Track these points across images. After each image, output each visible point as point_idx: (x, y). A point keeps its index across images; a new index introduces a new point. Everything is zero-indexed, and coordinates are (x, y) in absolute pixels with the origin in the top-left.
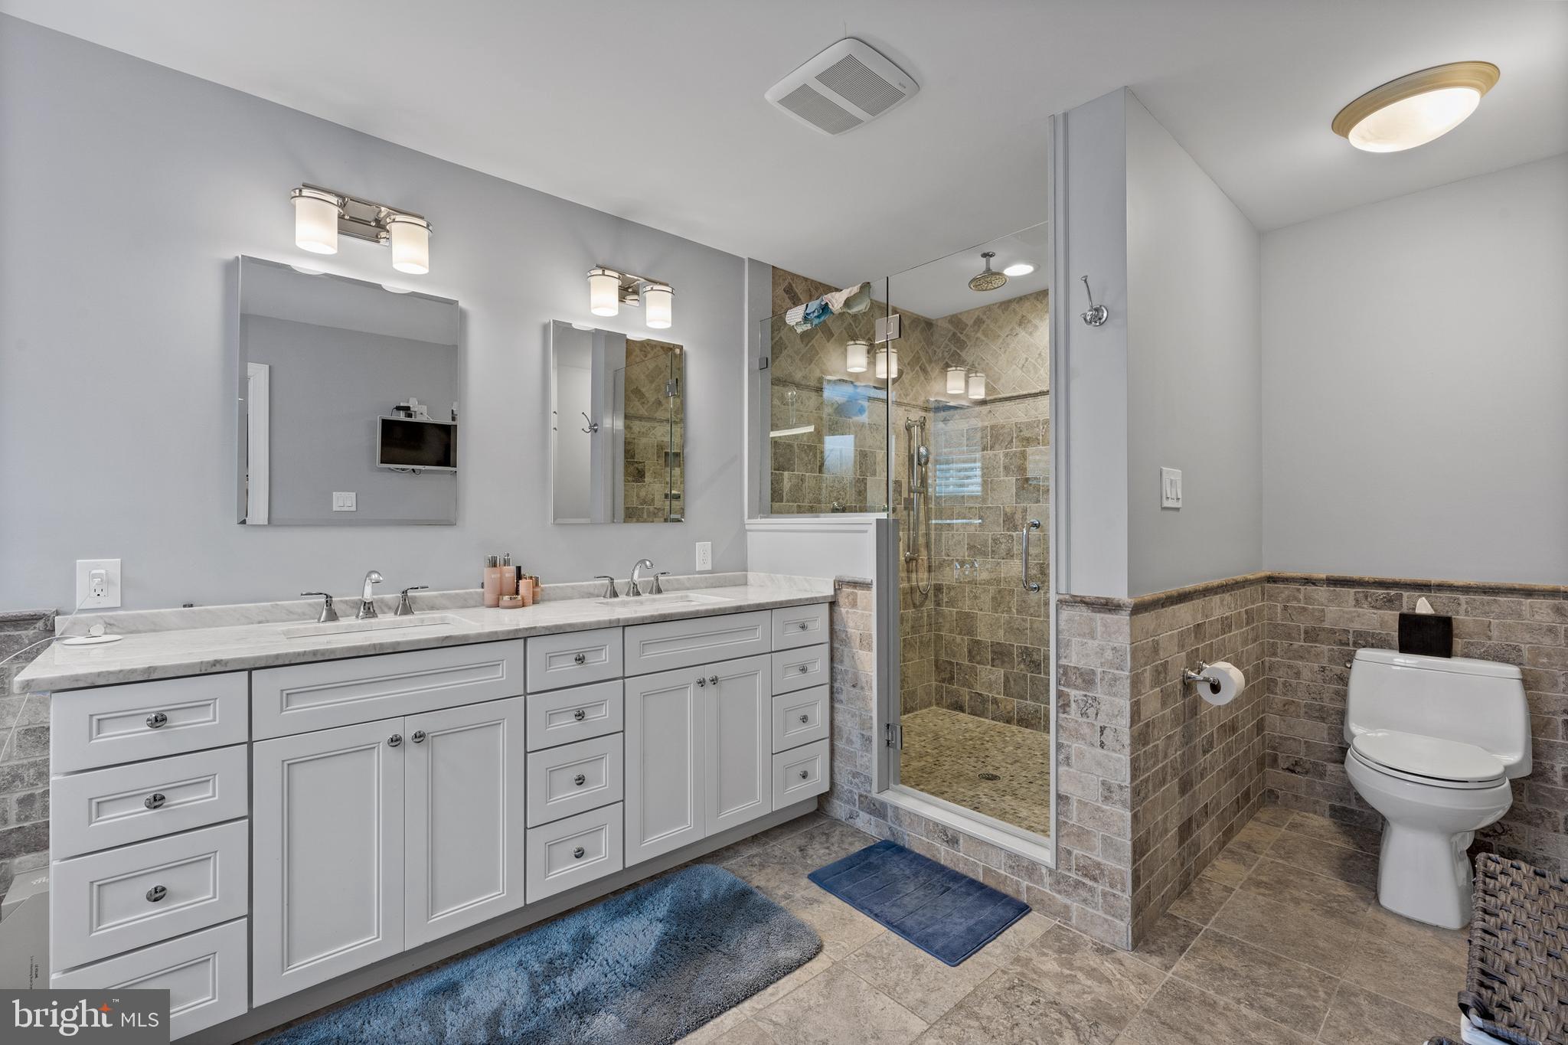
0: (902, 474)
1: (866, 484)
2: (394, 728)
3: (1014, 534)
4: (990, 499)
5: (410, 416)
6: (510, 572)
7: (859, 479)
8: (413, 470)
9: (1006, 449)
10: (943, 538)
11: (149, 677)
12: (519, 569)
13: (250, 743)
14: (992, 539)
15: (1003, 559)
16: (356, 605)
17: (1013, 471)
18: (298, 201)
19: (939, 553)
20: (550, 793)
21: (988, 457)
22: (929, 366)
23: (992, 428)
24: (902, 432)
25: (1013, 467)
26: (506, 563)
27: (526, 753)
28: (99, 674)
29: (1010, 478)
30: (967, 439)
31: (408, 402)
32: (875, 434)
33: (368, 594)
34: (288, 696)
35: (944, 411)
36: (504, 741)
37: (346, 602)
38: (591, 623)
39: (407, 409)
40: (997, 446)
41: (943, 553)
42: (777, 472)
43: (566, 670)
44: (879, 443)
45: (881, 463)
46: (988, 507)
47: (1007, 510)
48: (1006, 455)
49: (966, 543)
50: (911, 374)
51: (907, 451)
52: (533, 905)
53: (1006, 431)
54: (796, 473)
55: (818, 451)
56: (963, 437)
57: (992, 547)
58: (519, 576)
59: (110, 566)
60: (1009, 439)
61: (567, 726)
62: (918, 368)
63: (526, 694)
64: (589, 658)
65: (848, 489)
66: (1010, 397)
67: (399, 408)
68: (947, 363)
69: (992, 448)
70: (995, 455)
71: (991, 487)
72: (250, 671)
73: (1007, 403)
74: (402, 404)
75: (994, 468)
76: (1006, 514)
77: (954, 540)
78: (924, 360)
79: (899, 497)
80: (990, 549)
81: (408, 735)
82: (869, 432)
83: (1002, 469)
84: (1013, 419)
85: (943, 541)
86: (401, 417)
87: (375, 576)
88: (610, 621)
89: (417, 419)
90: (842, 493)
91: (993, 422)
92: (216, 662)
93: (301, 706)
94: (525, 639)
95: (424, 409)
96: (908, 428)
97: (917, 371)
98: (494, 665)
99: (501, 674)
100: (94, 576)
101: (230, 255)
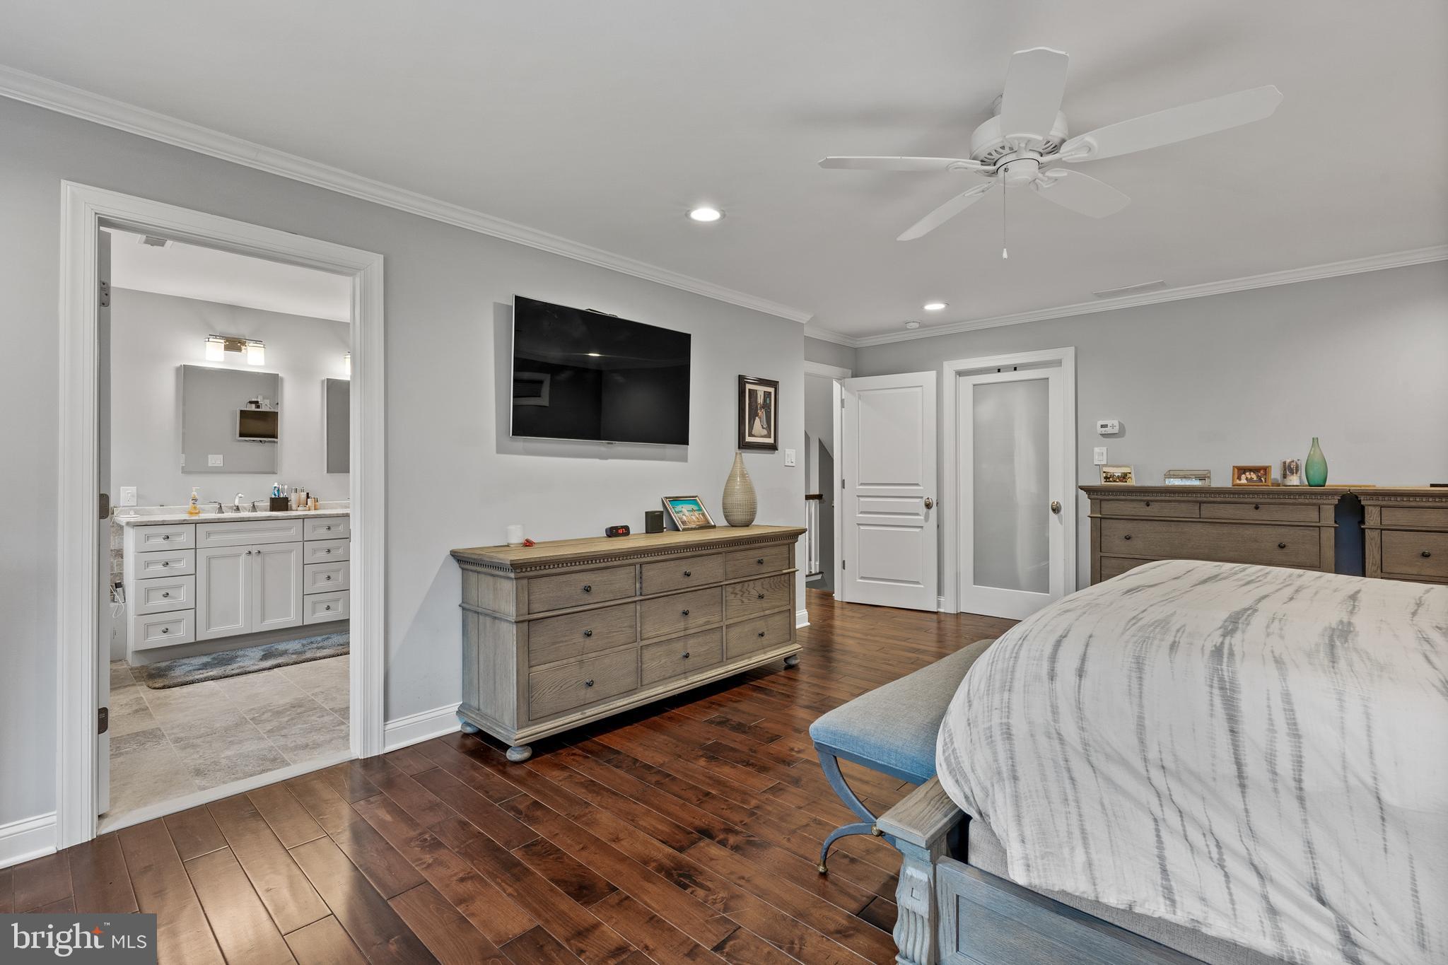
2: (250, 548)
5: (258, 407)
6: (304, 495)
8: (261, 441)
11: (163, 524)
12: (308, 494)
13: (196, 549)
16: (231, 508)
18: (207, 343)
20: (314, 583)
26: (302, 491)
27: (304, 565)
28: (149, 521)
31: (257, 398)
33: (237, 503)
34: (209, 534)
36: (294, 558)
37: (227, 507)
38: (333, 514)
39: (256, 403)
43: (323, 533)
52: (306, 626)
58: (308, 497)
59: (133, 489)
61: (322, 556)
63: (304, 541)
64: (332, 528)
67: (251, 402)
72: (196, 524)
74: (253, 400)
81: (254, 551)
86: (253, 408)
87: (240, 495)
88: (343, 514)
89: (263, 409)
92: (184, 520)
93: (213, 538)
94: (303, 519)
95: (267, 402)
98: (290, 529)
99: (293, 532)
100: (128, 493)
101: (178, 365)
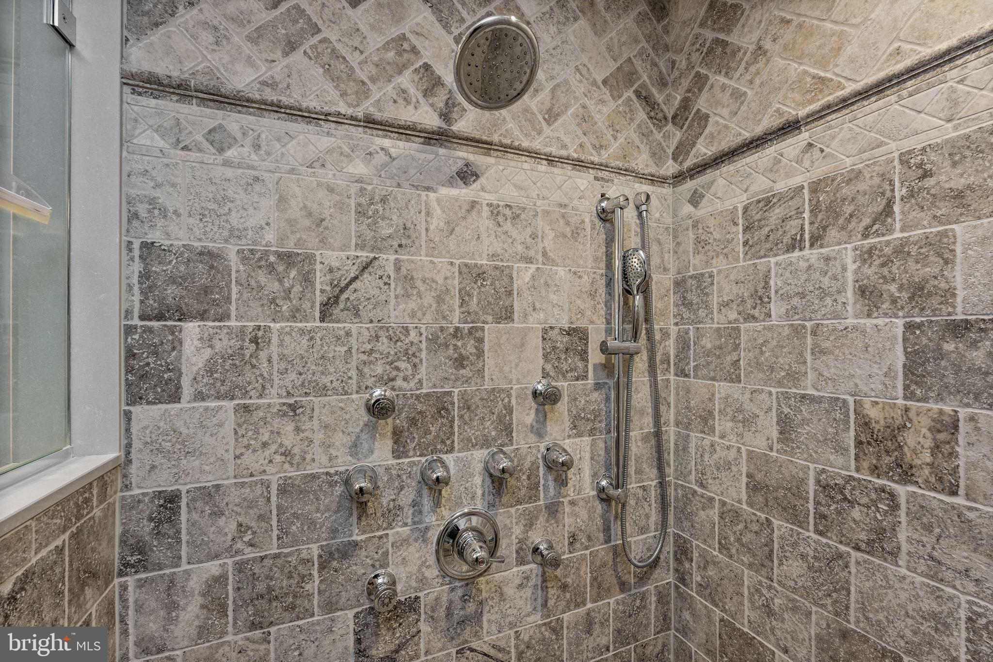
0: (588, 313)
1: (481, 340)
3: (902, 491)
4: (811, 375)
7: (457, 329)
9: (865, 236)
10: (692, 445)
14: (818, 482)
15: (857, 548)
17: (894, 301)
19: (682, 474)
21: (803, 265)
22: (660, 91)
23: (815, 187)
24: (588, 225)
25: (893, 288)
29: (880, 322)
30: (746, 229)
32: (508, 226)
35: (692, 177)
40: (833, 233)
41: (692, 477)
42: (155, 324)
44: (520, 248)
45: (526, 293)
46: (803, 397)
47: (873, 413)
48: (867, 256)
49: (744, 470)
50: (612, 105)
51: (603, 265)
53: (863, 186)
54: (233, 323)
55: (318, 267)
56: (736, 224)
57: (817, 503)
60: (879, 206)
62: (630, 93)
65: (423, 355)
66: (878, 84)
68: (698, 74)
69: (816, 240)
70: (827, 259)
71: (816, 345)
73: (873, 105)
75: (824, 293)
76: (865, 424)
77: (715, 456)
78: (645, 77)
79: (580, 364)
80: (811, 506)
82: (491, 224)
83: (850, 295)
84: (893, 145)
85: (692, 451)
90: (402, 365)
91: (818, 173)
96: (605, 216)
97: (629, 99)
